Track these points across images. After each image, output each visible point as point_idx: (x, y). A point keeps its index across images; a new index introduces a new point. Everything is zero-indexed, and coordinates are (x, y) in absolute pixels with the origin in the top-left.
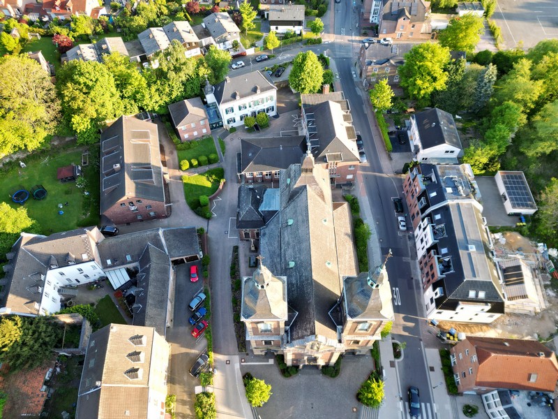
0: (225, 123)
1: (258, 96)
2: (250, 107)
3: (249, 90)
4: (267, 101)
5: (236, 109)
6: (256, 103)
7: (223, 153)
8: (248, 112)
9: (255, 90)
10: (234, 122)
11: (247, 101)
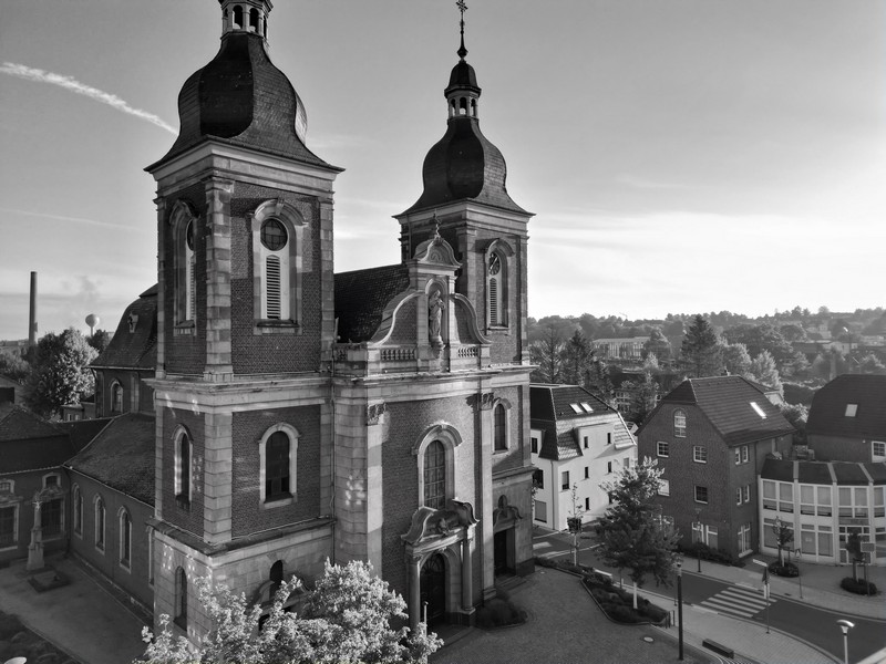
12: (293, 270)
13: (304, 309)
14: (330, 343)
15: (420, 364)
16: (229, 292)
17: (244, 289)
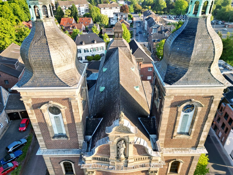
1: (95, 45)
2: (91, 51)
3: (90, 41)
4: (100, 50)
6: (94, 49)
8: (89, 54)
9: (93, 42)
10: (82, 60)
12: (64, 122)
13: (70, 132)
14: (82, 143)
15: (110, 164)
16: (39, 130)
17: (45, 129)
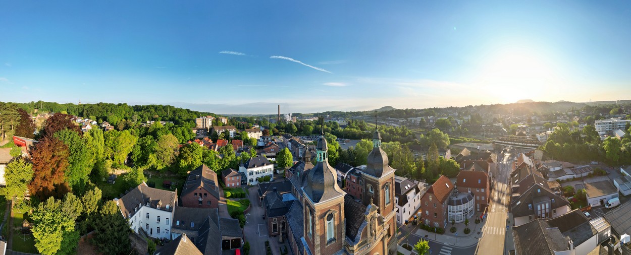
0: (248, 181)
1: (265, 167)
2: (261, 173)
3: (261, 164)
4: (269, 171)
5: (254, 174)
6: (264, 171)
7: (248, 194)
8: (259, 176)
9: (263, 165)
10: (253, 181)
11: (259, 169)
12: (334, 225)
13: (338, 234)
14: (344, 240)
15: (368, 242)
17: (323, 237)
